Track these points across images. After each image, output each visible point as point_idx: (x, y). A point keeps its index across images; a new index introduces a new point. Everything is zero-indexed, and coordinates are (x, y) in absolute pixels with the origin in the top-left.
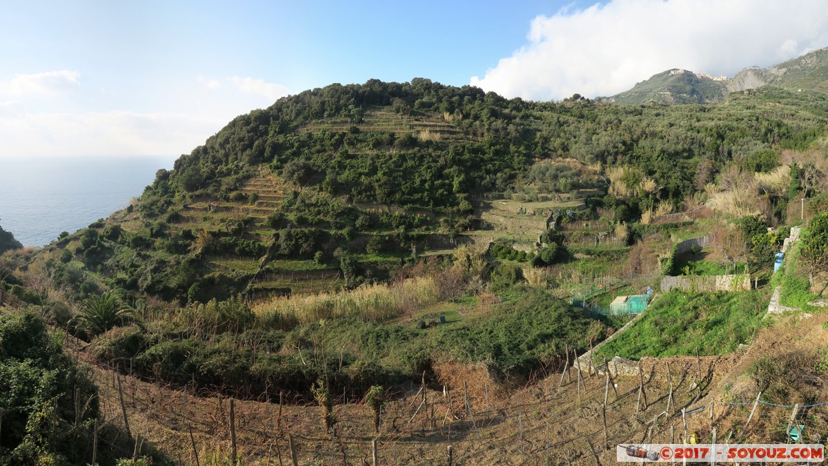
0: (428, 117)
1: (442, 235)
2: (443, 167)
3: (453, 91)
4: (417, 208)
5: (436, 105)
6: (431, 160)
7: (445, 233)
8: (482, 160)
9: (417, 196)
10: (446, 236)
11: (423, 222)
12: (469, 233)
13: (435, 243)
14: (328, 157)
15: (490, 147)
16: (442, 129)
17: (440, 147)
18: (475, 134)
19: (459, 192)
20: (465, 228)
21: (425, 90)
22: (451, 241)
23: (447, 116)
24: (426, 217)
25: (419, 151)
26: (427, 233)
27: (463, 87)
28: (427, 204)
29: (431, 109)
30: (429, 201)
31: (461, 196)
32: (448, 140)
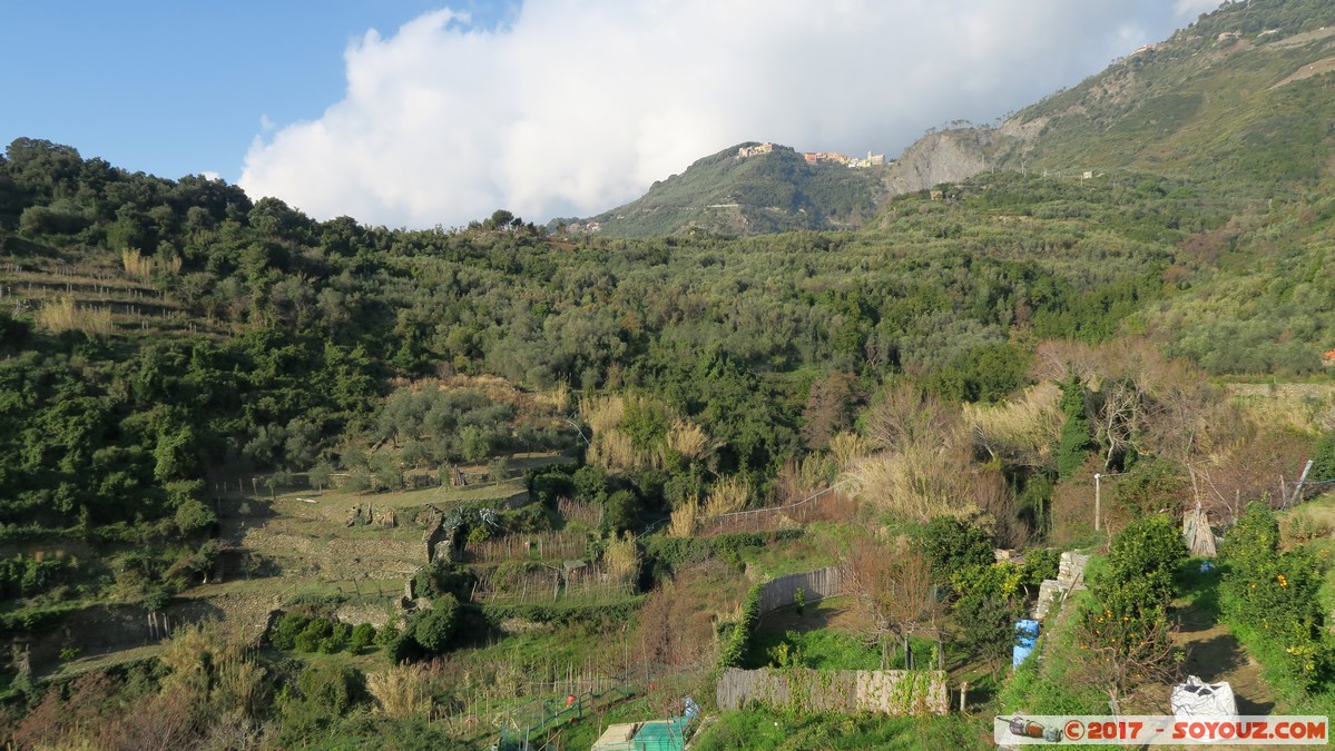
0: (69, 260)
1: (121, 606)
2: (121, 410)
3: (150, 191)
4: (33, 533)
5: (95, 226)
6: (79, 387)
7: (129, 600)
8: (244, 386)
9: (29, 499)
10: (137, 610)
11: (53, 576)
12: (206, 590)
13: (95, 633)
15: (267, 351)
16: (115, 297)
17: (104, 349)
18: (221, 314)
19: (173, 477)
20: (194, 577)
21: (56, 179)
22: (152, 620)
23: (131, 260)
24: (67, 559)
25: (38, 362)
26: (70, 606)
27: (183, 181)
28: (70, 519)
29: (80, 236)
30: (76, 510)
31: (184, 486)
32: (137, 331)
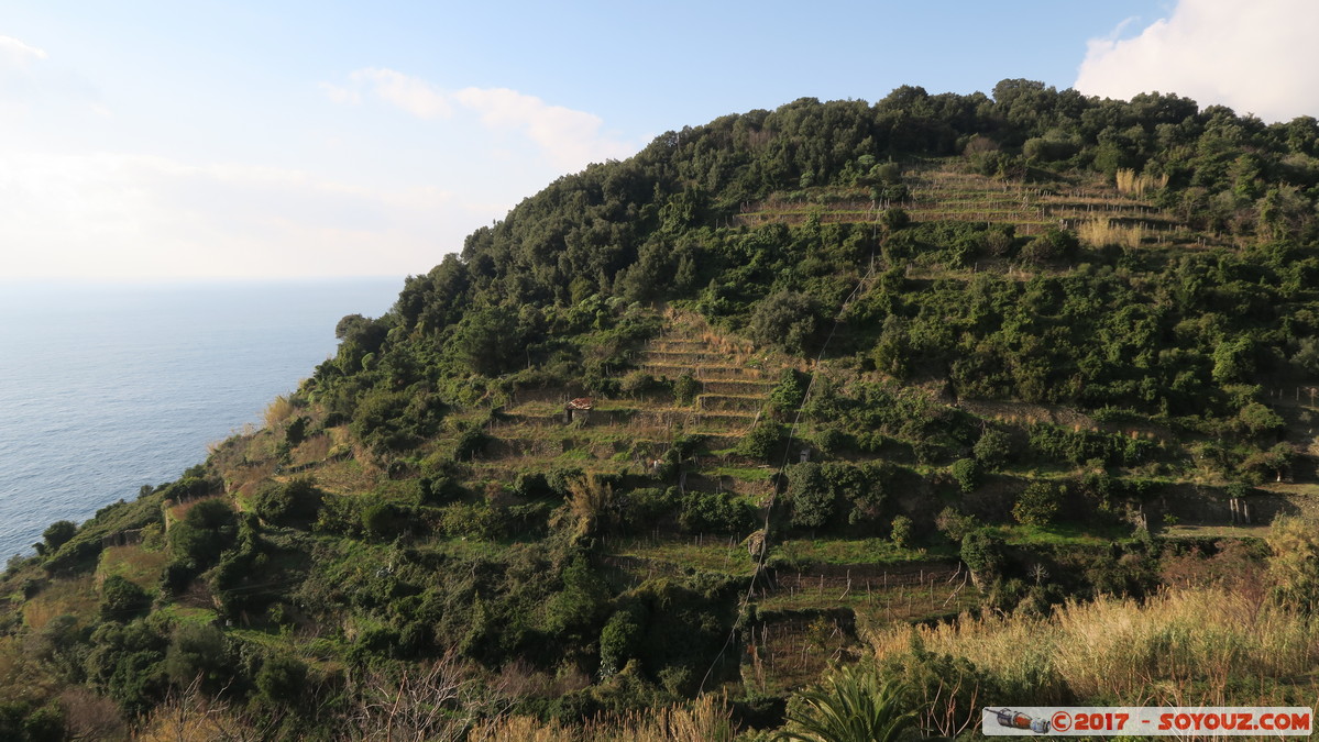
0: (1073, 183)
1: (1209, 488)
2: (1169, 318)
3: (1114, 115)
4: (1129, 416)
5: (1083, 151)
6: (1129, 295)
7: (1214, 484)
8: (1275, 298)
9: (1118, 387)
10: (1222, 493)
11: (1147, 454)
12: (1279, 487)
13: (1190, 506)
14: (848, 286)
15: (1286, 263)
16: (1126, 214)
17: (1146, 261)
18: (1222, 227)
19: (1230, 380)
20: (1269, 473)
21: (1038, 113)
22: (1234, 504)
23: (1125, 180)
24: (1156, 440)
25: (1092, 272)
26: (1165, 480)
28: (1152, 407)
29: (1072, 161)
30: (1157, 401)
31: (1243, 390)
32: (1154, 245)
